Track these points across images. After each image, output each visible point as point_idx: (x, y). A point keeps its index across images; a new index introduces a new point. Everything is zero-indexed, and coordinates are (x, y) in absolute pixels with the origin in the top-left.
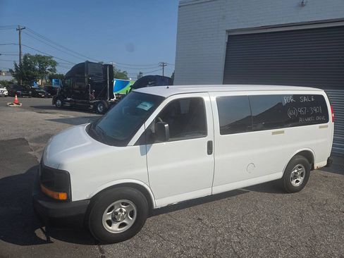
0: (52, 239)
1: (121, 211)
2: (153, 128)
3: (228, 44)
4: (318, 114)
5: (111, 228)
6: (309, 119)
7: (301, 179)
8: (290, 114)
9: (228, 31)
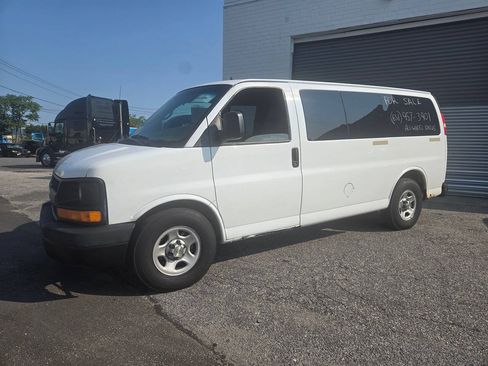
0: (73, 293)
1: (178, 243)
2: (219, 124)
3: (295, 55)
4: (427, 122)
5: (164, 268)
6: (416, 128)
7: (411, 211)
8: (393, 119)
9: (294, 38)
